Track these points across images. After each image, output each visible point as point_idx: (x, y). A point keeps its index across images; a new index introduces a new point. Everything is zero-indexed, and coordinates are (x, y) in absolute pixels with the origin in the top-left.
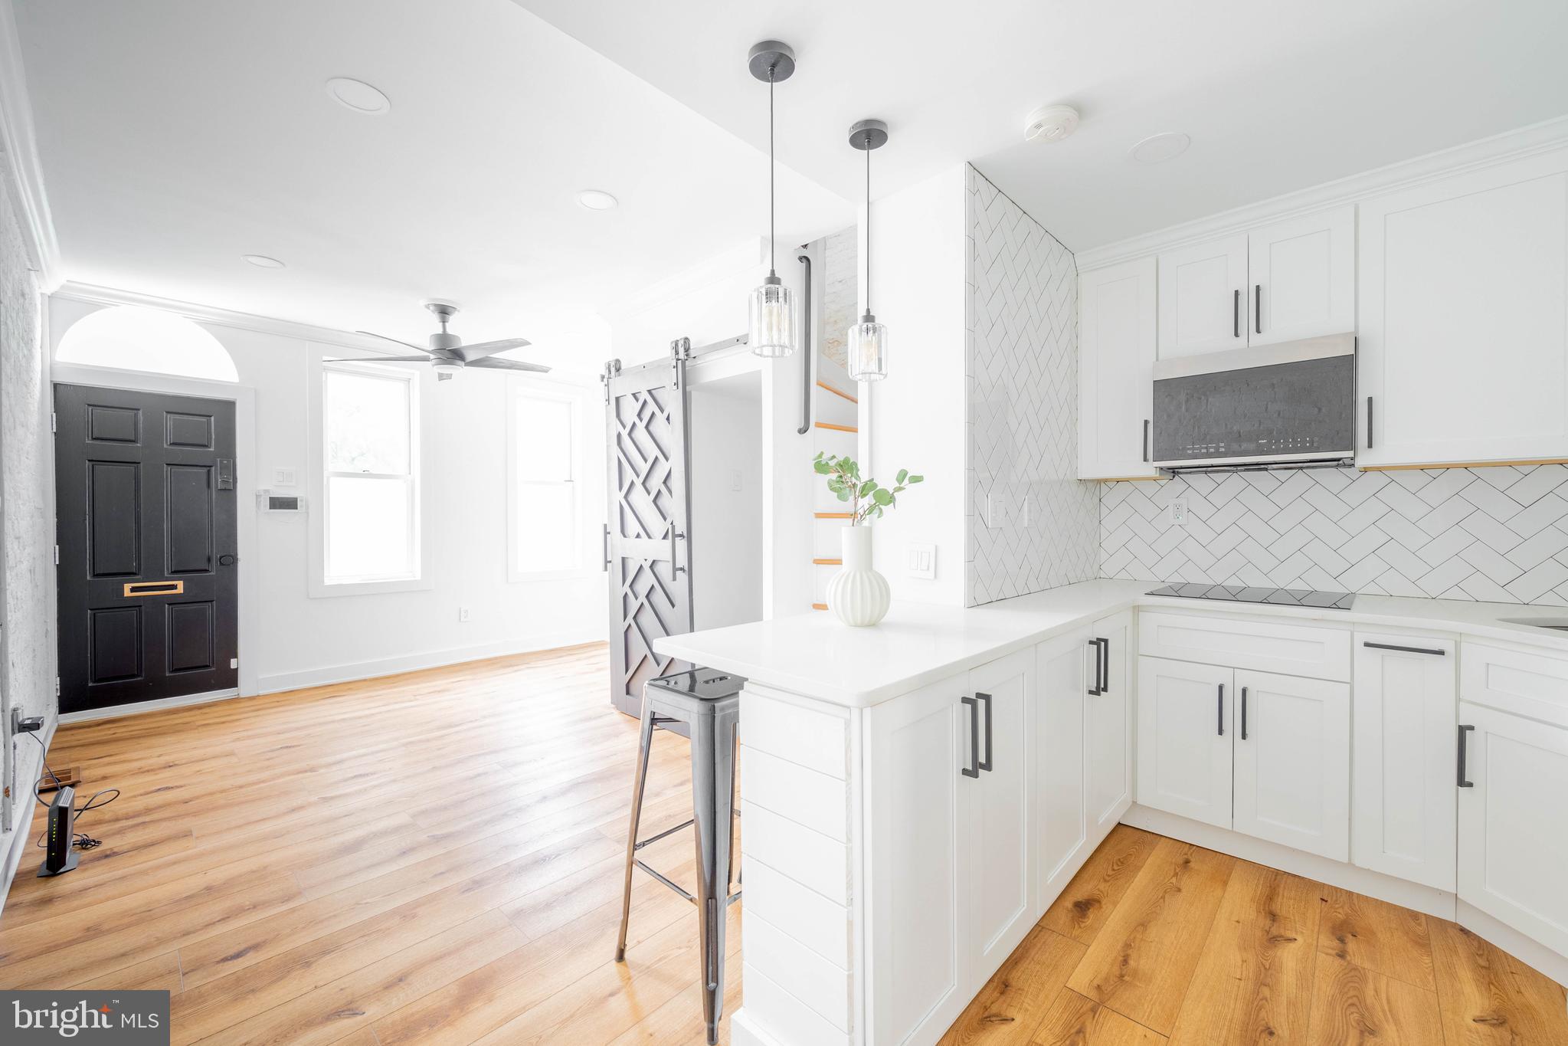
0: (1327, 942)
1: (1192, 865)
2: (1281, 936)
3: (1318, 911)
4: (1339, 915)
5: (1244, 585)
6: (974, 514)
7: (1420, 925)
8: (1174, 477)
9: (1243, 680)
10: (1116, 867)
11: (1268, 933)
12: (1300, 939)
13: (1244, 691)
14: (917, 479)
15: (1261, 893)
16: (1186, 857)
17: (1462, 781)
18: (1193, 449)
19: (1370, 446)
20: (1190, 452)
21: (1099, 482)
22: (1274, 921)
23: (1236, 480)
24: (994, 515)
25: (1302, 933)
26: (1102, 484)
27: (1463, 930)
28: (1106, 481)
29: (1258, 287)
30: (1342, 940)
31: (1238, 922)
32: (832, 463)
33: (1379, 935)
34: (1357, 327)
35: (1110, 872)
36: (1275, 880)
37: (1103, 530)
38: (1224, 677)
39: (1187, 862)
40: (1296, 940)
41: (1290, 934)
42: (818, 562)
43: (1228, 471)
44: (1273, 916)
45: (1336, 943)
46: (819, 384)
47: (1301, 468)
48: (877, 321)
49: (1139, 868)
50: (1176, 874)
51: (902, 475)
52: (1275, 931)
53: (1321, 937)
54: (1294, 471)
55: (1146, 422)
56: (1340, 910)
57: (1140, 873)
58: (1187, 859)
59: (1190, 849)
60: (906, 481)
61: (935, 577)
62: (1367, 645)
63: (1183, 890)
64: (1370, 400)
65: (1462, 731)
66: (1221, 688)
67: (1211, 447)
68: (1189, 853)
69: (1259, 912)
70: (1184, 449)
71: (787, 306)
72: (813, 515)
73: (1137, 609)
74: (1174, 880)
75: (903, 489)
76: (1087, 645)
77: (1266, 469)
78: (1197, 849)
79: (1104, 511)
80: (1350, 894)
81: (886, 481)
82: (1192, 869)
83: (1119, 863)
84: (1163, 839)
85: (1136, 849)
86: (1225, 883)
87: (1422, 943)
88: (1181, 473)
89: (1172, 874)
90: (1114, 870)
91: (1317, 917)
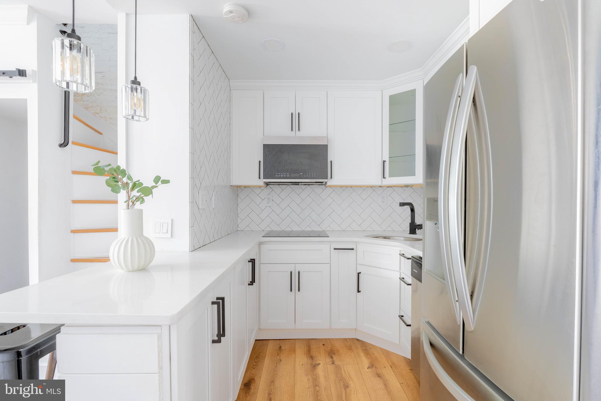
0: (329, 360)
1: (282, 348)
2: (316, 364)
3: (323, 349)
4: (329, 349)
5: (292, 230)
6: (193, 202)
7: (348, 342)
8: (267, 186)
9: (299, 268)
10: (256, 361)
11: (312, 365)
12: (321, 363)
13: (299, 272)
14: (166, 182)
15: (306, 350)
16: (279, 345)
17: (359, 291)
18: (278, 175)
19: (331, 178)
20: (277, 176)
21: (237, 186)
22: (312, 359)
23: (289, 188)
24: (202, 202)
25: (321, 360)
26: (239, 187)
27: (358, 340)
28: (240, 186)
29: (299, 113)
30: (332, 357)
31: (302, 365)
32: (107, 169)
33: (340, 351)
34: (327, 135)
35: (255, 364)
36: (309, 343)
37: (239, 209)
38: (291, 268)
39: (280, 347)
40: (320, 363)
41: (318, 362)
42: (73, 232)
43: (286, 185)
44: (312, 358)
45: (331, 359)
46: (75, 117)
47: (309, 185)
48: (142, 85)
49: (264, 358)
50: (278, 354)
51: (157, 179)
52: (314, 363)
53: (326, 359)
54: (307, 186)
55: (260, 162)
56: (329, 347)
57: (266, 359)
58: (280, 346)
59: (280, 341)
60: (160, 182)
61: (172, 236)
62: (335, 249)
63: (282, 360)
64: (331, 162)
65: (359, 274)
66: (291, 272)
67: (285, 175)
68: (280, 343)
69: (307, 358)
70: (275, 174)
71: (88, 58)
72: (71, 202)
73: (260, 244)
74: (278, 357)
75: (157, 187)
76: (247, 263)
77: (298, 185)
78: (282, 340)
79: (239, 200)
80: (329, 339)
81: (148, 182)
82: (283, 349)
83: (257, 358)
84: (270, 341)
85: (261, 349)
86: (294, 351)
87: (350, 349)
88: (270, 184)
89: (277, 354)
90: (255, 362)
91: (324, 352)
